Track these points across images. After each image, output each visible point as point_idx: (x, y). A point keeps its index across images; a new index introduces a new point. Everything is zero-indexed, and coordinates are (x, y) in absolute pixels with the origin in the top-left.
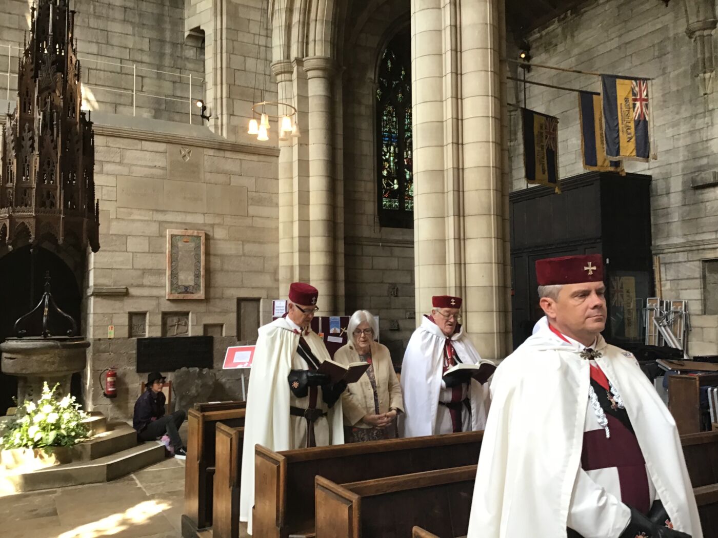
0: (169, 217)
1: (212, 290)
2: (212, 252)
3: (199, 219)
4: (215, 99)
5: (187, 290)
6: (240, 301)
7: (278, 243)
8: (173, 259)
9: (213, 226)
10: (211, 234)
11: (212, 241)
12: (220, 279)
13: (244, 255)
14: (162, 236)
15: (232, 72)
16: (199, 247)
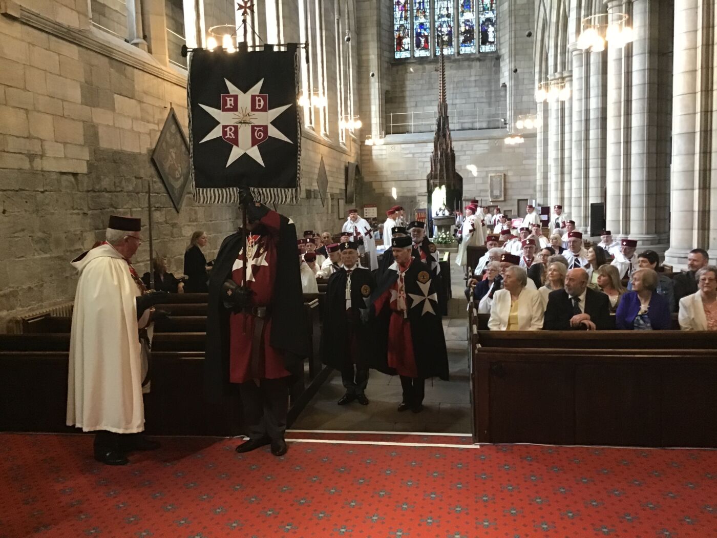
0: (490, 169)
1: (507, 197)
2: (507, 180)
3: (502, 168)
4: (509, 116)
5: (497, 197)
6: (519, 200)
7: (536, 175)
8: (491, 185)
9: (507, 170)
10: (506, 174)
11: (507, 177)
12: (510, 192)
13: (521, 181)
14: (487, 176)
15: (516, 103)
16: (501, 180)
